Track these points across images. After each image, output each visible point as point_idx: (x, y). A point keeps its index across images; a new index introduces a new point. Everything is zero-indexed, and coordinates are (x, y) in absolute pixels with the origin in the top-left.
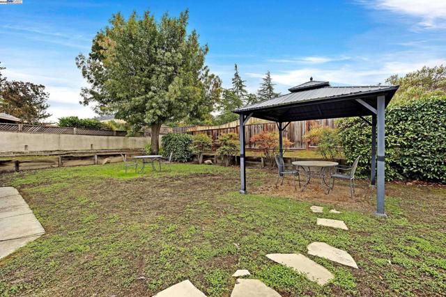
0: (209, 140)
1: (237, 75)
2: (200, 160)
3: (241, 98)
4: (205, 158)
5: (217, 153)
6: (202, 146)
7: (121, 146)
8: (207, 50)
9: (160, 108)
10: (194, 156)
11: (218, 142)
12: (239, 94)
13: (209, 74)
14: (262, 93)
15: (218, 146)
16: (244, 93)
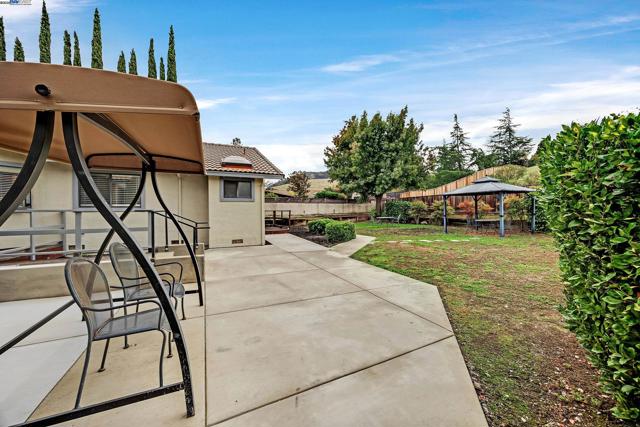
0: (425, 206)
1: (457, 128)
2: (417, 221)
3: (464, 153)
4: (421, 220)
5: (432, 216)
6: (419, 210)
7: (351, 211)
8: (422, 128)
9: (387, 184)
10: (412, 219)
11: (432, 208)
12: (460, 149)
13: (424, 148)
14: (497, 139)
15: (433, 211)
16: (467, 148)
